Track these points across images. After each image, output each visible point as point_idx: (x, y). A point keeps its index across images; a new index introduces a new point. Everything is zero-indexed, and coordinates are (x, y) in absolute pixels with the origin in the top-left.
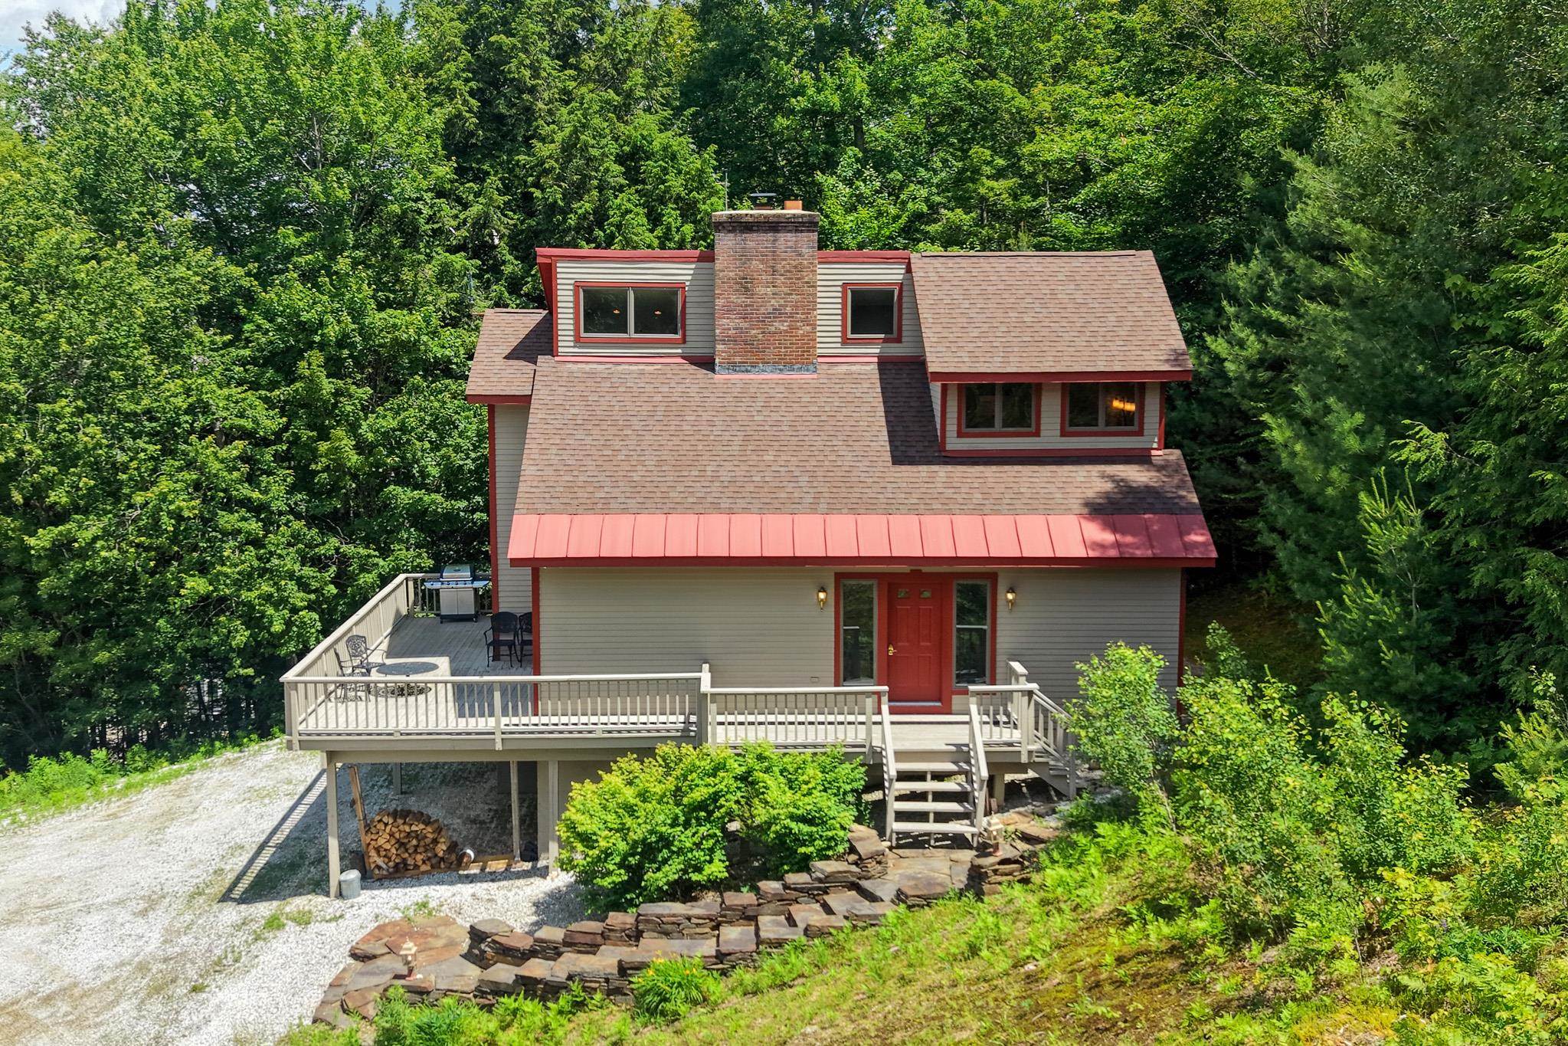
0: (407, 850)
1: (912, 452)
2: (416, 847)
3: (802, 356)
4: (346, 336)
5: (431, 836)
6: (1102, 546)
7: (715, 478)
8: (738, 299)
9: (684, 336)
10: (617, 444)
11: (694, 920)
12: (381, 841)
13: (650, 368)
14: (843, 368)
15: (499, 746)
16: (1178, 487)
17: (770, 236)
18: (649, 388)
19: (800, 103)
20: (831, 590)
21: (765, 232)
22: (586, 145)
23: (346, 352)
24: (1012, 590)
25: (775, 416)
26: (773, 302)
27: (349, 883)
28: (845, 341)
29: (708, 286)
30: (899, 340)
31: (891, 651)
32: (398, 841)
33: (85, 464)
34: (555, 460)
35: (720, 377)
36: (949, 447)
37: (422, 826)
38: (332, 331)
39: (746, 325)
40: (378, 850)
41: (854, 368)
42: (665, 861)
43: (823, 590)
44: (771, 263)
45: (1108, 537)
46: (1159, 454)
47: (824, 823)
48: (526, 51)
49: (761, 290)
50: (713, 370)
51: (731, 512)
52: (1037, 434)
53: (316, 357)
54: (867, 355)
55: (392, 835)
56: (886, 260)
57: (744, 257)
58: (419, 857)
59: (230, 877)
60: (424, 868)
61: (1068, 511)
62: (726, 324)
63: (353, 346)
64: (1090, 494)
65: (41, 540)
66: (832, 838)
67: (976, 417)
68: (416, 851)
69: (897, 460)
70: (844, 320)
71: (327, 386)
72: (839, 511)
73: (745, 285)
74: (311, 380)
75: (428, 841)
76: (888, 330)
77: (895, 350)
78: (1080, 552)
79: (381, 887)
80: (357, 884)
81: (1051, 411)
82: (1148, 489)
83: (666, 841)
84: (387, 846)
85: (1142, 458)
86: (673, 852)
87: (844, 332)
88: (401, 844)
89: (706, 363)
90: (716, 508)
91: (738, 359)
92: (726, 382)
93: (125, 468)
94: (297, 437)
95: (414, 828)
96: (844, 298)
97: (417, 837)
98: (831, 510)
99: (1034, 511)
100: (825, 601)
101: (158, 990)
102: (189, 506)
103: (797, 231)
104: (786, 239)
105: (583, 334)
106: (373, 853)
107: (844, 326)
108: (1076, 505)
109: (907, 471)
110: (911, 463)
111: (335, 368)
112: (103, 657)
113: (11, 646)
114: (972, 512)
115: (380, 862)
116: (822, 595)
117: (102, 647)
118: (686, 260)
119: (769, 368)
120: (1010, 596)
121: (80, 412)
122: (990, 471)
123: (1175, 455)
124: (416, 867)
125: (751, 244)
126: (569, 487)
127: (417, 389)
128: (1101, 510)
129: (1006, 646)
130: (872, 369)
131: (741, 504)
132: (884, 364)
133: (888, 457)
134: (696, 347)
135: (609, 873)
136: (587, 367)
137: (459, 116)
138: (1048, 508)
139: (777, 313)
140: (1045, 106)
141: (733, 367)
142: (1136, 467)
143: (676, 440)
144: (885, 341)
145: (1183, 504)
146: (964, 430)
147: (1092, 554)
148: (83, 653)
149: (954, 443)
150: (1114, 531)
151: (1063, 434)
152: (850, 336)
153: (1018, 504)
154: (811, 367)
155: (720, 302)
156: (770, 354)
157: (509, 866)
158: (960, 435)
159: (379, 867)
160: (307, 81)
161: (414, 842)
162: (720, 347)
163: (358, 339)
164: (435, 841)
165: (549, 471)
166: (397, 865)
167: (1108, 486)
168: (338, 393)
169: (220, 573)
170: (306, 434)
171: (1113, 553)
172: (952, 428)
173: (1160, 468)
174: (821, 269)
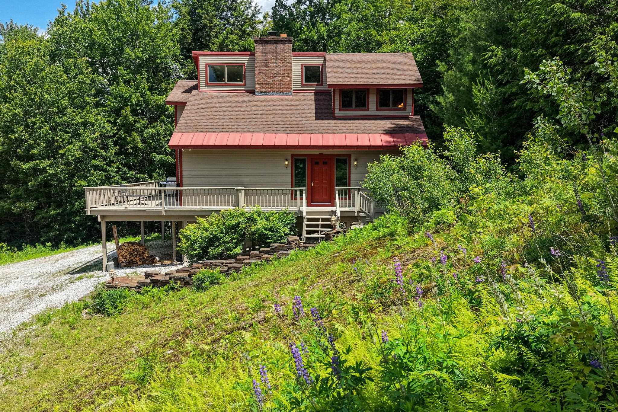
0: (133, 256)
1: (322, 117)
2: (136, 255)
3: (287, 89)
4: (139, 102)
5: (142, 251)
6: (390, 142)
7: (250, 123)
8: (263, 68)
9: (245, 83)
10: (216, 114)
11: (224, 264)
12: (124, 253)
13: (231, 94)
14: (302, 94)
15: (164, 214)
16: (418, 126)
17: (275, 45)
18: (230, 99)
19: (302, 36)
20: (290, 161)
21: (273, 44)
22: (227, 45)
23: (138, 108)
24: (356, 160)
25: (275, 107)
26: (276, 69)
27: (110, 265)
28: (303, 85)
29: (252, 64)
30: (322, 85)
31: (313, 184)
32: (130, 253)
33: (43, 140)
34: (192, 118)
35: (257, 96)
36: (336, 115)
37: (138, 247)
38: (134, 100)
39: (267, 78)
40: (122, 256)
41: (305, 94)
42: (217, 246)
43: (287, 160)
44: (275, 55)
45: (391, 139)
46: (412, 117)
47: (277, 231)
48: (208, 15)
49: (272, 65)
50: (255, 94)
51: (254, 133)
52: (368, 110)
53: (128, 109)
54: (310, 91)
55: (127, 250)
56: (317, 56)
57: (265, 53)
58: (138, 259)
59: (73, 269)
60: (139, 263)
61: (377, 133)
62: (259, 77)
63: (141, 105)
64: (386, 128)
65: (27, 166)
66: (280, 236)
67: (346, 104)
68: (136, 256)
69: (317, 118)
70: (302, 77)
71: (131, 118)
72: (294, 133)
73: (266, 63)
74: (126, 117)
75: (141, 252)
76: (318, 81)
77: (320, 88)
78: (379, 144)
79: (123, 268)
80: (113, 266)
81: (373, 101)
82: (407, 126)
83: (218, 239)
84: (126, 255)
85: (406, 118)
86: (220, 243)
87: (302, 81)
88: (131, 254)
89: (253, 92)
90: (249, 132)
91: (263, 90)
92: (259, 98)
93: (57, 141)
94: (121, 136)
95: (136, 248)
96: (302, 69)
97: (137, 251)
98: (290, 132)
99: (364, 133)
100: (288, 165)
101: (28, 297)
102: (79, 154)
103: (284, 44)
104: (280, 47)
105: (209, 82)
106: (121, 257)
107: (302, 79)
108: (381, 132)
109: (320, 122)
110: (322, 120)
111: (134, 112)
112: (53, 212)
113: (20, 207)
114: (342, 133)
115: (123, 260)
116: (287, 163)
117: (53, 209)
118: (245, 55)
119: (274, 93)
120: (355, 163)
121: (42, 122)
122: (350, 122)
123: (418, 117)
124: (137, 263)
125: (268, 48)
126: (195, 125)
127: (163, 121)
128: (389, 132)
129: (354, 182)
130: (312, 94)
131: (258, 130)
132: (316, 93)
133: (314, 118)
134: (249, 87)
135: (196, 250)
136: (210, 94)
137: (185, 37)
138: (370, 132)
139: (277, 73)
140: (387, 38)
141: (262, 93)
142: (403, 121)
143: (238, 113)
144: (317, 85)
145: (420, 130)
146: (342, 108)
147: (384, 144)
148: (47, 212)
149: (338, 113)
150: (393, 137)
151: (377, 110)
152: (304, 83)
153: (359, 131)
154: (290, 93)
155: (257, 69)
156: (275, 88)
157: (172, 263)
158: (340, 110)
159: (123, 262)
160: (128, 17)
161: (136, 253)
162: (257, 86)
163: (143, 103)
164: (143, 253)
165: (189, 121)
166: (129, 262)
167: (393, 126)
168: (135, 121)
169: (90, 179)
170: (124, 135)
171: (392, 144)
172: (337, 107)
173: (412, 121)
174: (293, 59)
